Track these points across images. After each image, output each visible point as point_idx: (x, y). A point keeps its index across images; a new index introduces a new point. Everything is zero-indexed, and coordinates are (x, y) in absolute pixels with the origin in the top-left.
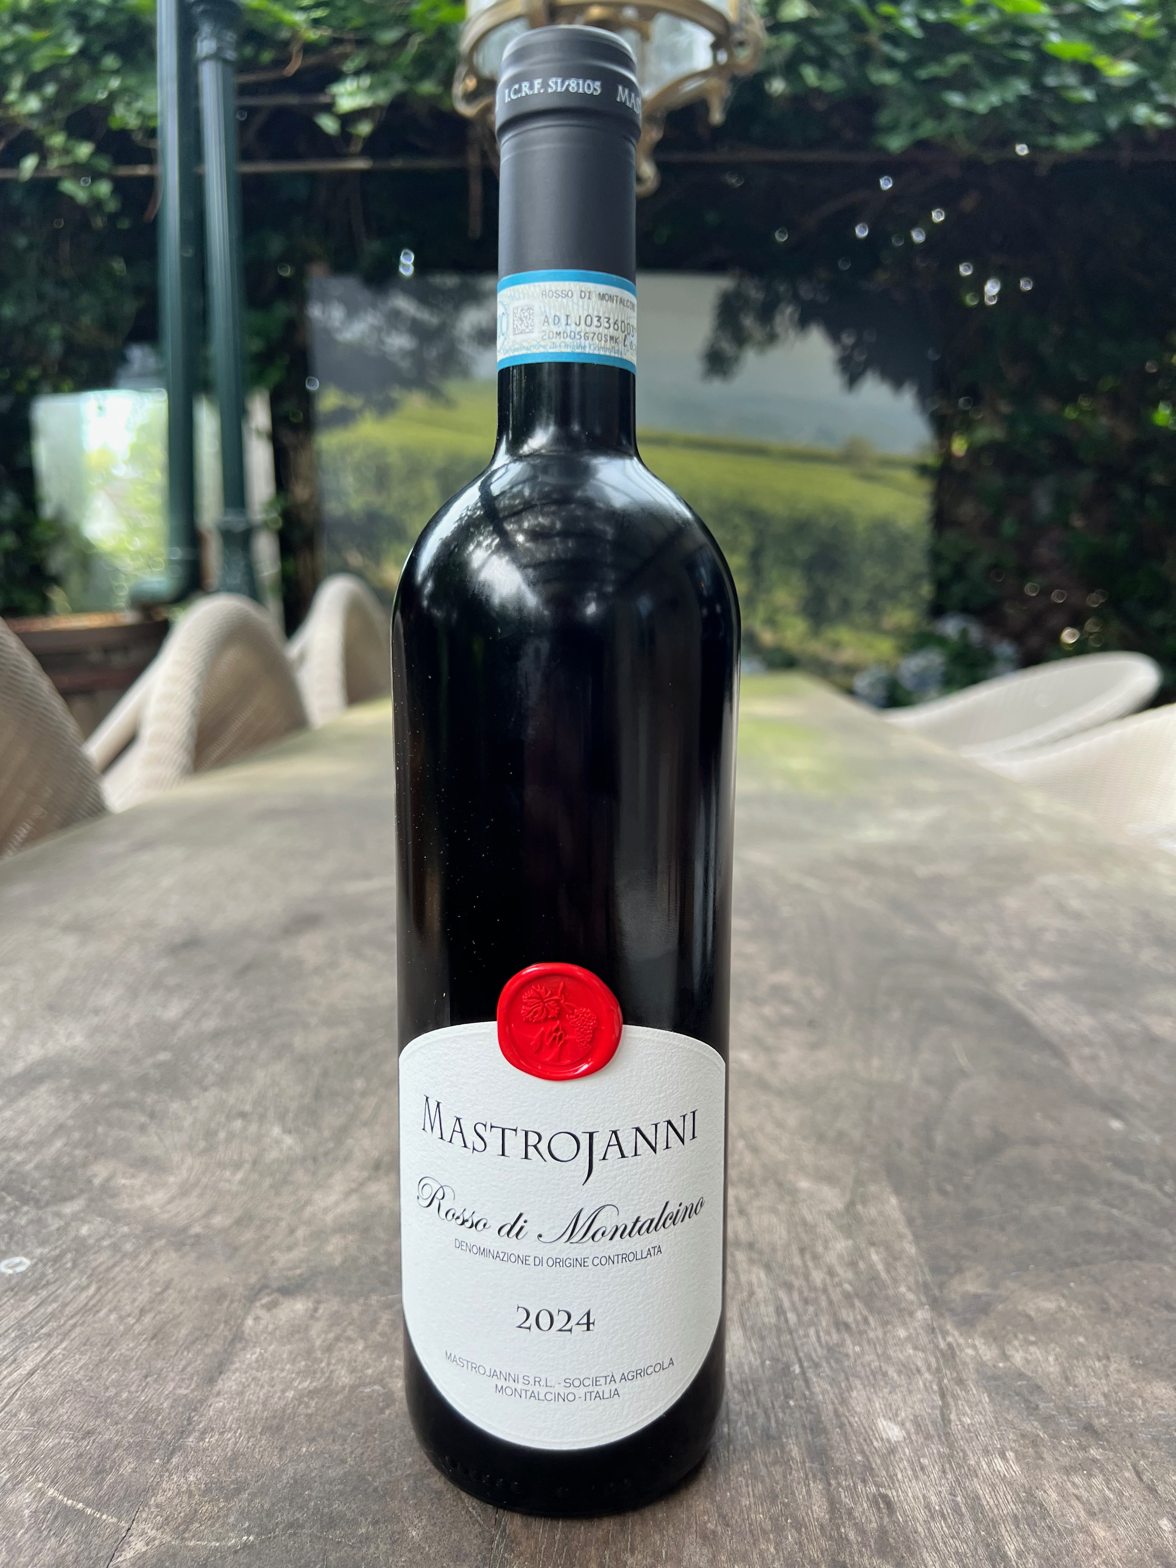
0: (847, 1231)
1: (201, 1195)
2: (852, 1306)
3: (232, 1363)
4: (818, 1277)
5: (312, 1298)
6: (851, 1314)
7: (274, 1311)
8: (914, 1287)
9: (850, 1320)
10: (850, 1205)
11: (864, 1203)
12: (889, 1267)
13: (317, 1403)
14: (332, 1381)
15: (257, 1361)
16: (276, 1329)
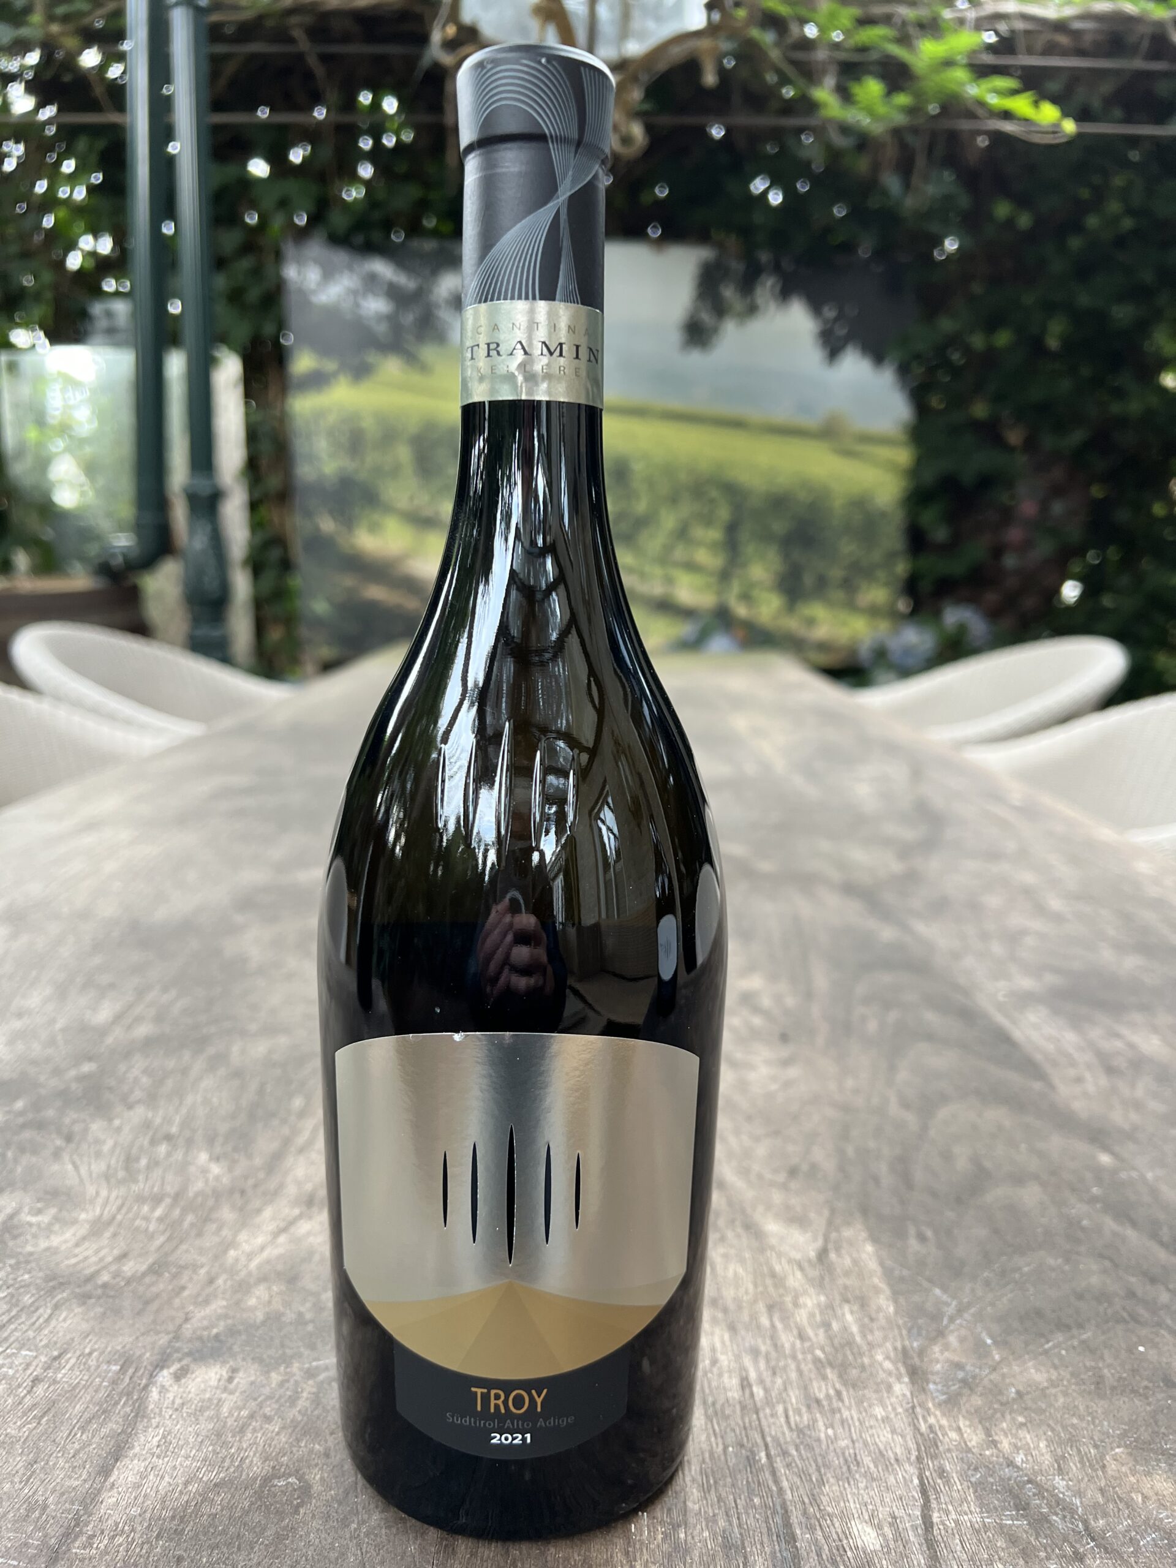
0: (820, 1284)
1: (115, 1235)
2: (824, 1378)
3: (132, 1448)
4: (787, 1339)
5: (228, 1366)
6: (824, 1387)
7: (183, 1381)
8: (892, 1354)
9: (821, 1396)
10: (823, 1254)
11: (838, 1249)
12: (864, 1330)
13: (222, 1499)
14: (241, 1472)
15: (158, 1446)
16: (183, 1404)
